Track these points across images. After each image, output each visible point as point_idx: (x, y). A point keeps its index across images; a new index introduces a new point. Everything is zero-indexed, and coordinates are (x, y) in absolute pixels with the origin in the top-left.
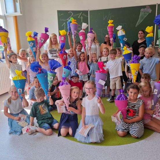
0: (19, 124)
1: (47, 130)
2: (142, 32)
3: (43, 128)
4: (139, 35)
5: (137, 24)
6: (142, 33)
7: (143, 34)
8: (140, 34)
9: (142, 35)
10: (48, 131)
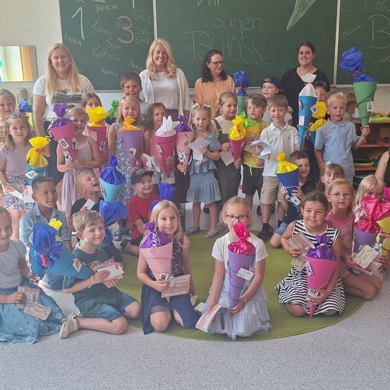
0: (25, 311)
1: (114, 321)
2: (309, 49)
3: (101, 317)
4: (300, 56)
5: (291, 23)
6: (307, 53)
7: (311, 54)
8: (303, 55)
9: (308, 56)
10: (118, 323)
